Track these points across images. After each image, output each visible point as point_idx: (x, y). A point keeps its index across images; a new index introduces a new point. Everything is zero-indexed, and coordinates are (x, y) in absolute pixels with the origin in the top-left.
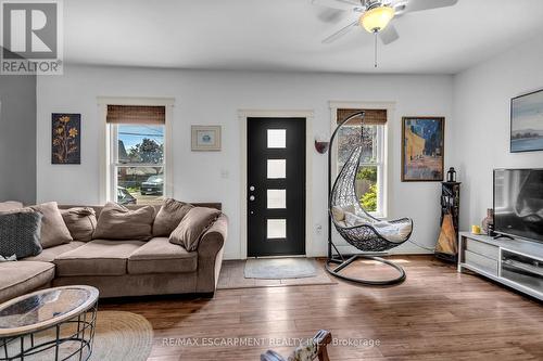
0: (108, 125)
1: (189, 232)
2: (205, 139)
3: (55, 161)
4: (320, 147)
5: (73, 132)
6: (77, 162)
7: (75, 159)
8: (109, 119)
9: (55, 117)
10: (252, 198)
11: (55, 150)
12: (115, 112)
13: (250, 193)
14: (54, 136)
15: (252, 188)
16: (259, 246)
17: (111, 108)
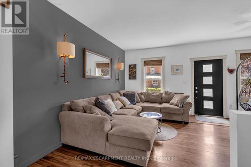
0: (144, 67)
1: (179, 101)
2: (177, 70)
3: (130, 79)
4: (231, 71)
5: (134, 70)
6: (135, 79)
7: (135, 78)
8: (144, 65)
9: (130, 66)
10: (197, 92)
11: (130, 75)
12: (146, 63)
13: (195, 90)
14: (129, 71)
15: (197, 88)
16: (200, 110)
17: (145, 62)
